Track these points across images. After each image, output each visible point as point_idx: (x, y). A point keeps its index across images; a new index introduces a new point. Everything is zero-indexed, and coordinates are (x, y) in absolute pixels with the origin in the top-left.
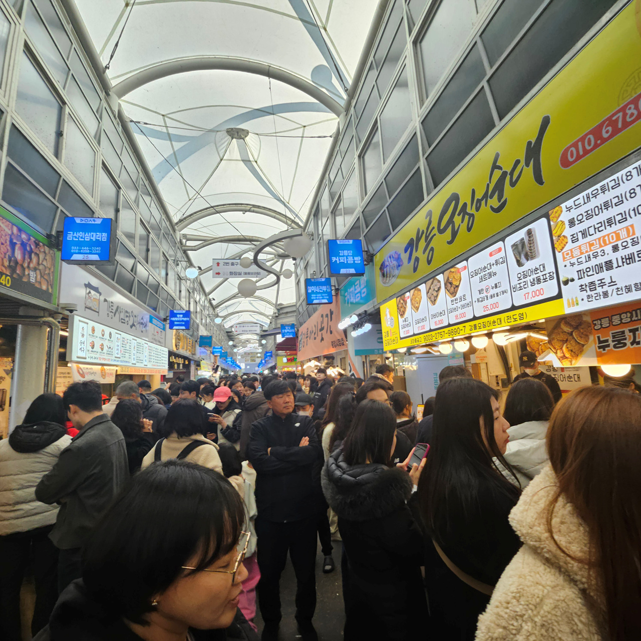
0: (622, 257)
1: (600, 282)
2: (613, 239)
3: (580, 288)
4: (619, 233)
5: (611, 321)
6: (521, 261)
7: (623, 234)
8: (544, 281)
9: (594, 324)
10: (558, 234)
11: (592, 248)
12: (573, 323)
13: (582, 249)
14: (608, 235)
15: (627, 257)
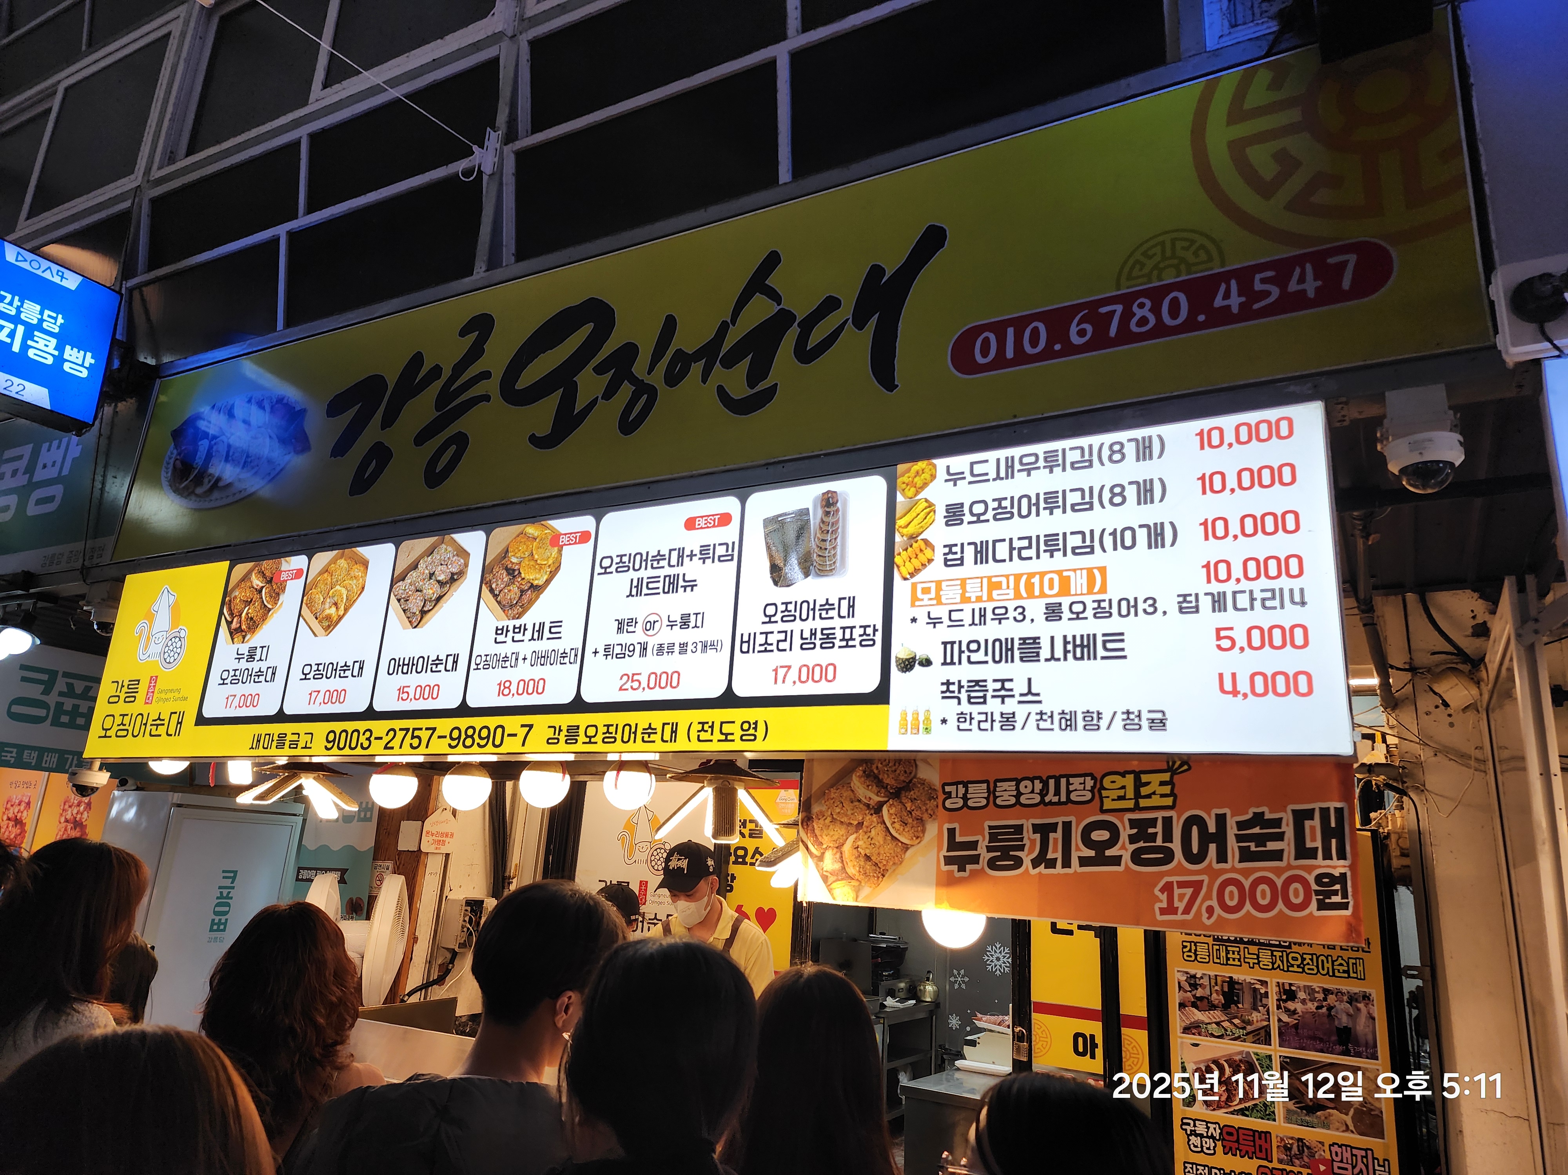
0: (1065, 637)
1: (998, 685)
2: (1051, 587)
3: (944, 688)
4: (1069, 577)
5: (992, 794)
6: (787, 569)
7: (1079, 583)
8: (844, 643)
9: (944, 792)
10: (911, 530)
11: (995, 593)
12: (888, 780)
13: (968, 588)
14: (1042, 574)
15: (1078, 642)
